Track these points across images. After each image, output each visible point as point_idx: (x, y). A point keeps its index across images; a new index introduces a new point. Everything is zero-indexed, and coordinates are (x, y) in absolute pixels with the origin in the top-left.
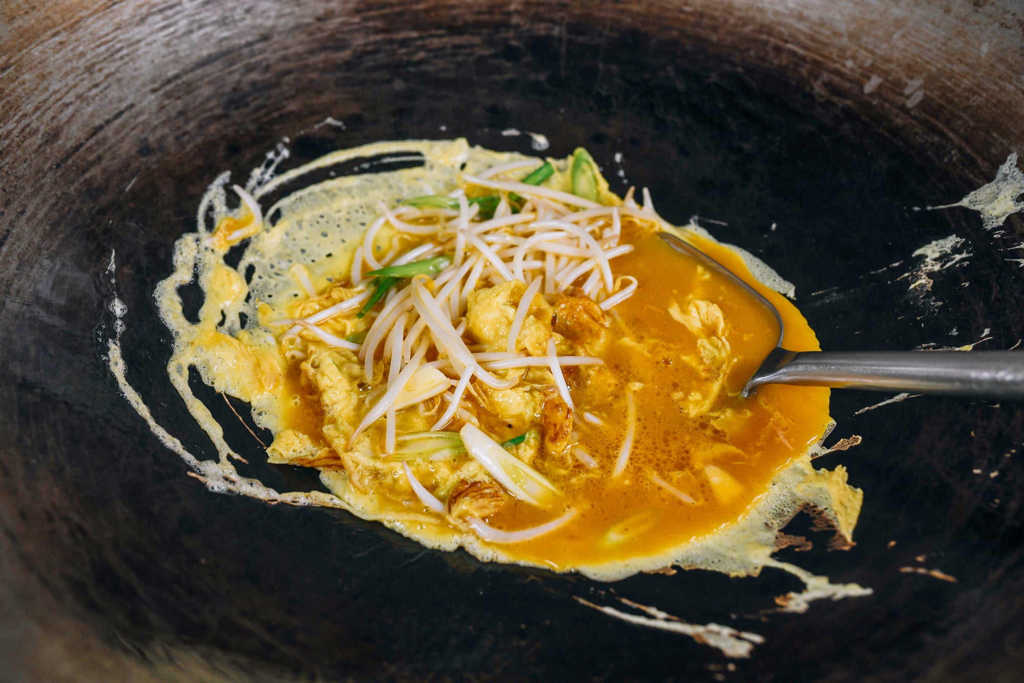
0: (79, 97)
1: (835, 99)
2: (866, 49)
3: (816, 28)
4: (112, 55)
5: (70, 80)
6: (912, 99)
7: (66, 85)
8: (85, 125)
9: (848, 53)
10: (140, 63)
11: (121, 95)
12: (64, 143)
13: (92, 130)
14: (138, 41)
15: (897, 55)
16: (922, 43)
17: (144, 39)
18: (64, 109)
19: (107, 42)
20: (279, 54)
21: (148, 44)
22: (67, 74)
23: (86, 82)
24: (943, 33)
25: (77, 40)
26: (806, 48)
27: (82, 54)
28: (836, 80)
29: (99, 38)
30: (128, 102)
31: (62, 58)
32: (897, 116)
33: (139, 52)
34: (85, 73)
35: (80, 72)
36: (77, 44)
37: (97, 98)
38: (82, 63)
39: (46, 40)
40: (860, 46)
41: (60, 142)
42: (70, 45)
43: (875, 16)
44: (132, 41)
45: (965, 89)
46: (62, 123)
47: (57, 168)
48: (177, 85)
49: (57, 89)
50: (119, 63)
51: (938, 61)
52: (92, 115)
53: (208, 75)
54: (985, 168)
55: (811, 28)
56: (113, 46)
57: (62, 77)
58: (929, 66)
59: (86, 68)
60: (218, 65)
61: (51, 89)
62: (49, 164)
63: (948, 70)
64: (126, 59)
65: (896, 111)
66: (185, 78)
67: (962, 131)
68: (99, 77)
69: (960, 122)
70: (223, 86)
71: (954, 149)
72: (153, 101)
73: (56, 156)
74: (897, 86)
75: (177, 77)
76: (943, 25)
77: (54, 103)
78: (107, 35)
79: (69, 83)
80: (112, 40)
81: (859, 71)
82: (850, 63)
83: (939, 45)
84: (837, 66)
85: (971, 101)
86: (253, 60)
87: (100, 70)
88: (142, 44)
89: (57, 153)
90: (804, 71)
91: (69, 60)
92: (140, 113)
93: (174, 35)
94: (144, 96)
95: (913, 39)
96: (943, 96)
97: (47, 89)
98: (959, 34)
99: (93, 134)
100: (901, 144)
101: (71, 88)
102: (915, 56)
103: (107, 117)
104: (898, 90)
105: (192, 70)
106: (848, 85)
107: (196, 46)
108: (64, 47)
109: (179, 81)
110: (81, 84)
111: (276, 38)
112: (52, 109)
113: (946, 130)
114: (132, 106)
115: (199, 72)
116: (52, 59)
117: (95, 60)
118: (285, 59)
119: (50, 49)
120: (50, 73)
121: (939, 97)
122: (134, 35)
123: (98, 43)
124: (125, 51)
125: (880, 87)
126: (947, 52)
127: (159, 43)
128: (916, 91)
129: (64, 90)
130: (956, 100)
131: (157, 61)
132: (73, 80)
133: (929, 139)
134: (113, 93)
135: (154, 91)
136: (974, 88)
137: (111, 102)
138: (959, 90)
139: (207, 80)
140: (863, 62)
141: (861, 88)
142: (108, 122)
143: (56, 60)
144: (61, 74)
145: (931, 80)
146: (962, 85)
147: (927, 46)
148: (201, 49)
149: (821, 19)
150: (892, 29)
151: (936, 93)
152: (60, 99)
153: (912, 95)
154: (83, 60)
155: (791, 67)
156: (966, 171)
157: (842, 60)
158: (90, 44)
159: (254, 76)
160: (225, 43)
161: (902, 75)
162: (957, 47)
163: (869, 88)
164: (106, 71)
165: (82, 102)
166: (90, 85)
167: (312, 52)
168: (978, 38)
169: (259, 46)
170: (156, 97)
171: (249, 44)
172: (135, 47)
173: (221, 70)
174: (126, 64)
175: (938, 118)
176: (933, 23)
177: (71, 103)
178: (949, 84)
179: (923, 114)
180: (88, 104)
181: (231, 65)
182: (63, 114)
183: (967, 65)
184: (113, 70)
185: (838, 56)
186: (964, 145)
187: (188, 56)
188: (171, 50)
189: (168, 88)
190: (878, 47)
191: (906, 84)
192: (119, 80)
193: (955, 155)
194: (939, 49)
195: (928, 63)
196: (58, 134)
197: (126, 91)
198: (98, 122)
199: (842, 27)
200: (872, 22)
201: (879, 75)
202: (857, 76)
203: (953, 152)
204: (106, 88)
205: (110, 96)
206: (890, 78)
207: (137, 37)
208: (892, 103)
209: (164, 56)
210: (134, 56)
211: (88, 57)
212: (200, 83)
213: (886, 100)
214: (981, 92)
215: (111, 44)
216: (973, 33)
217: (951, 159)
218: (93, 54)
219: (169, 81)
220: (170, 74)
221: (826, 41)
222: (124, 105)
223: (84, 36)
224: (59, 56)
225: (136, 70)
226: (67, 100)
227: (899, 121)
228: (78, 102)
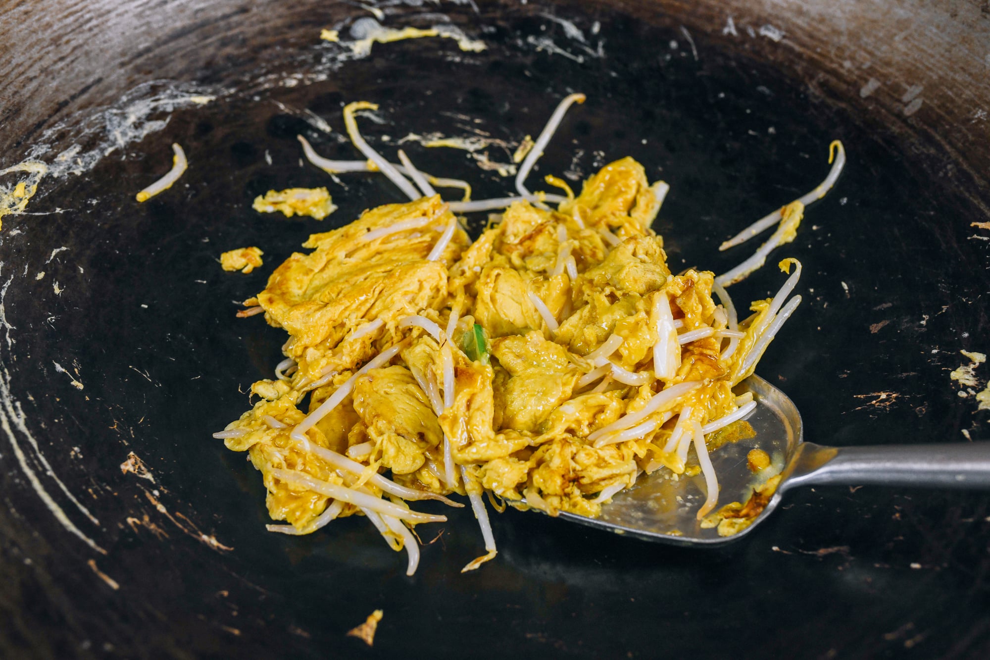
0: (44, 70)
1: (830, 101)
2: (866, 50)
3: (814, 24)
4: (81, 26)
5: (35, 53)
6: (910, 106)
7: (30, 58)
8: (48, 101)
9: (847, 53)
10: (110, 34)
11: (89, 68)
12: (26, 120)
13: (57, 106)
14: (109, 12)
15: (897, 58)
16: (925, 47)
17: (115, 9)
18: (27, 83)
19: (76, 12)
20: (257, 28)
21: (118, 15)
22: (31, 46)
23: (51, 55)
24: (947, 39)
25: (43, 10)
26: (803, 45)
27: (49, 25)
28: (833, 80)
29: (68, 8)
30: (96, 76)
31: (26, 29)
32: (893, 123)
33: (109, 24)
34: (51, 45)
35: (45, 44)
36: (43, 14)
37: (63, 72)
38: (48, 34)
39: (10, 10)
40: (860, 47)
41: (21, 119)
42: (35, 15)
43: (877, 16)
44: (102, 11)
45: (966, 101)
46: (25, 99)
47: (17, 147)
48: (148, 59)
49: (20, 63)
50: (88, 35)
51: (940, 69)
52: (57, 90)
53: (181, 48)
54: (981, 187)
55: (809, 24)
56: (82, 16)
57: (26, 49)
58: (931, 74)
59: (52, 39)
60: (193, 38)
61: (14, 62)
62: (8, 142)
63: (949, 78)
64: (96, 31)
65: (893, 118)
66: (157, 51)
67: (960, 145)
68: (66, 50)
69: (958, 135)
70: (196, 60)
71: (949, 163)
72: (123, 75)
73: (16, 134)
74: (895, 91)
75: (148, 50)
76: (948, 30)
77: (16, 78)
78: (76, 4)
79: (34, 56)
80: (81, 10)
81: (857, 72)
82: (847, 64)
83: (943, 51)
84: (834, 66)
85: (972, 113)
86: (230, 33)
87: (68, 42)
88: (113, 15)
89: (17, 131)
90: (799, 69)
91: (35, 32)
92: (109, 88)
93: (147, 6)
94: (113, 69)
95: (916, 43)
96: (942, 106)
97: (9, 62)
98: (964, 41)
99: (57, 110)
100: (895, 153)
101: (35, 61)
102: (916, 60)
103: (73, 92)
104: (896, 95)
105: (166, 42)
106: (844, 87)
107: (170, 17)
108: (29, 17)
109: (151, 55)
110: (47, 57)
111: (255, 10)
112: (14, 83)
113: (943, 143)
114: (100, 80)
115: (172, 45)
116: (16, 30)
117: (61, 32)
118: (262, 32)
119: (15, 19)
120: (13, 45)
121: (939, 107)
122: (104, 5)
123: (65, 13)
124: (94, 22)
125: (877, 91)
126: (950, 59)
127: (131, 14)
128: (915, 98)
129: (27, 64)
130: (956, 111)
131: (127, 34)
132: (38, 53)
133: (925, 150)
134: (80, 67)
135: (123, 65)
136: (976, 99)
137: (77, 76)
138: (959, 102)
139: (179, 54)
140: (862, 63)
141: (858, 91)
142: (73, 97)
143: (20, 31)
144: (24, 47)
145: (931, 87)
146: (964, 96)
147: (930, 51)
148: (175, 21)
149: (821, 15)
150: (894, 31)
151: (936, 101)
152: (23, 73)
153: (910, 102)
154: (49, 31)
155: (787, 64)
156: (962, 189)
157: (839, 60)
158: (57, 14)
159: (229, 50)
160: (200, 15)
161: (901, 80)
162: (961, 54)
163: (866, 91)
164: (74, 43)
165: (47, 76)
166: (55, 59)
167: (291, 27)
168: (983, 46)
169: (236, 19)
170: (126, 71)
171: (225, 17)
172: (105, 18)
173: (195, 44)
174: (95, 35)
175: (935, 128)
176: (938, 27)
177: (35, 77)
178: (950, 93)
179: (921, 123)
180: (53, 78)
181: (206, 38)
182: (26, 89)
183: (970, 74)
184: (81, 41)
185: (837, 56)
186: (961, 160)
187: (161, 28)
188: (143, 21)
189: (139, 61)
190: (878, 49)
191: (905, 90)
192: (87, 54)
193: (951, 170)
194: (942, 56)
195: (930, 69)
196: (20, 110)
197: (94, 64)
198: (62, 98)
199: (843, 25)
200: (874, 21)
201: (878, 80)
202: (855, 78)
203: (949, 167)
204: (72, 61)
205: (76, 70)
206: (889, 83)
207: (107, 7)
208: (889, 110)
209: (136, 28)
210: (104, 27)
211: (55, 27)
212: (172, 57)
213: (883, 106)
214: (982, 105)
215: (79, 14)
216: (979, 41)
217: (946, 174)
218: (60, 25)
219: (140, 54)
220: (142, 47)
221: (825, 39)
222: (91, 80)
223: (52, 6)
224: (23, 26)
225: (105, 42)
226: (31, 73)
227: (895, 129)
228: (42, 77)
